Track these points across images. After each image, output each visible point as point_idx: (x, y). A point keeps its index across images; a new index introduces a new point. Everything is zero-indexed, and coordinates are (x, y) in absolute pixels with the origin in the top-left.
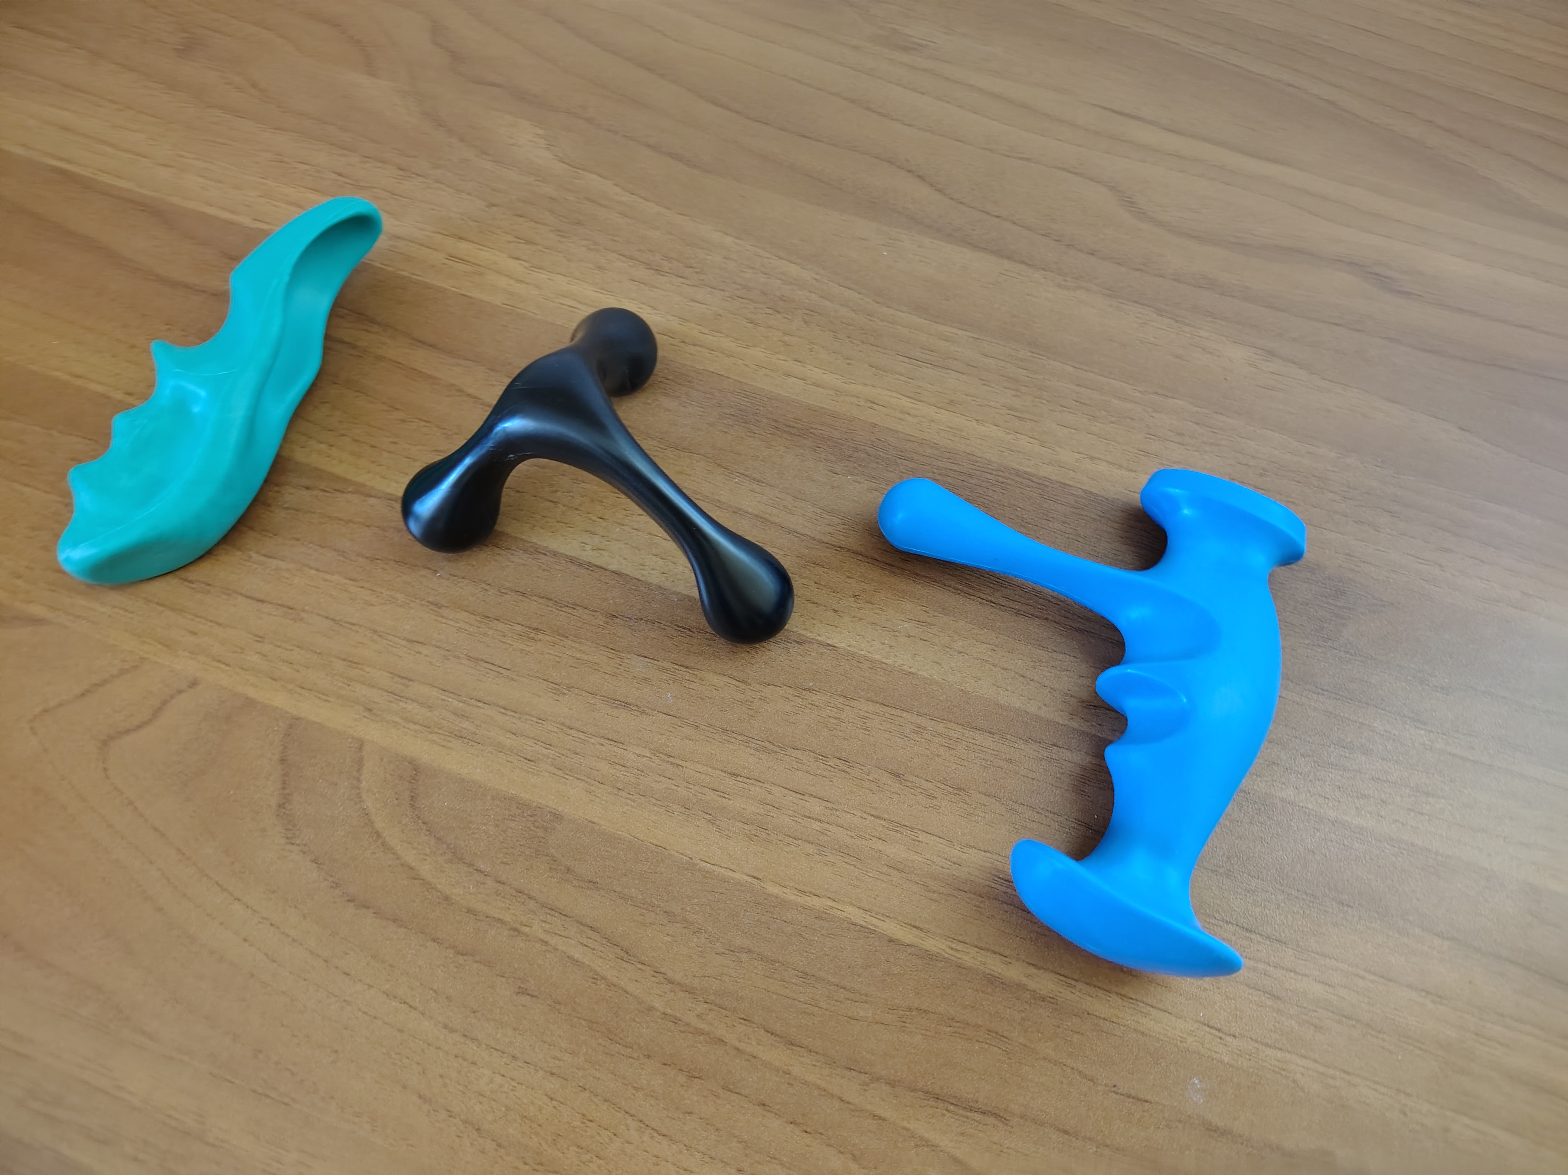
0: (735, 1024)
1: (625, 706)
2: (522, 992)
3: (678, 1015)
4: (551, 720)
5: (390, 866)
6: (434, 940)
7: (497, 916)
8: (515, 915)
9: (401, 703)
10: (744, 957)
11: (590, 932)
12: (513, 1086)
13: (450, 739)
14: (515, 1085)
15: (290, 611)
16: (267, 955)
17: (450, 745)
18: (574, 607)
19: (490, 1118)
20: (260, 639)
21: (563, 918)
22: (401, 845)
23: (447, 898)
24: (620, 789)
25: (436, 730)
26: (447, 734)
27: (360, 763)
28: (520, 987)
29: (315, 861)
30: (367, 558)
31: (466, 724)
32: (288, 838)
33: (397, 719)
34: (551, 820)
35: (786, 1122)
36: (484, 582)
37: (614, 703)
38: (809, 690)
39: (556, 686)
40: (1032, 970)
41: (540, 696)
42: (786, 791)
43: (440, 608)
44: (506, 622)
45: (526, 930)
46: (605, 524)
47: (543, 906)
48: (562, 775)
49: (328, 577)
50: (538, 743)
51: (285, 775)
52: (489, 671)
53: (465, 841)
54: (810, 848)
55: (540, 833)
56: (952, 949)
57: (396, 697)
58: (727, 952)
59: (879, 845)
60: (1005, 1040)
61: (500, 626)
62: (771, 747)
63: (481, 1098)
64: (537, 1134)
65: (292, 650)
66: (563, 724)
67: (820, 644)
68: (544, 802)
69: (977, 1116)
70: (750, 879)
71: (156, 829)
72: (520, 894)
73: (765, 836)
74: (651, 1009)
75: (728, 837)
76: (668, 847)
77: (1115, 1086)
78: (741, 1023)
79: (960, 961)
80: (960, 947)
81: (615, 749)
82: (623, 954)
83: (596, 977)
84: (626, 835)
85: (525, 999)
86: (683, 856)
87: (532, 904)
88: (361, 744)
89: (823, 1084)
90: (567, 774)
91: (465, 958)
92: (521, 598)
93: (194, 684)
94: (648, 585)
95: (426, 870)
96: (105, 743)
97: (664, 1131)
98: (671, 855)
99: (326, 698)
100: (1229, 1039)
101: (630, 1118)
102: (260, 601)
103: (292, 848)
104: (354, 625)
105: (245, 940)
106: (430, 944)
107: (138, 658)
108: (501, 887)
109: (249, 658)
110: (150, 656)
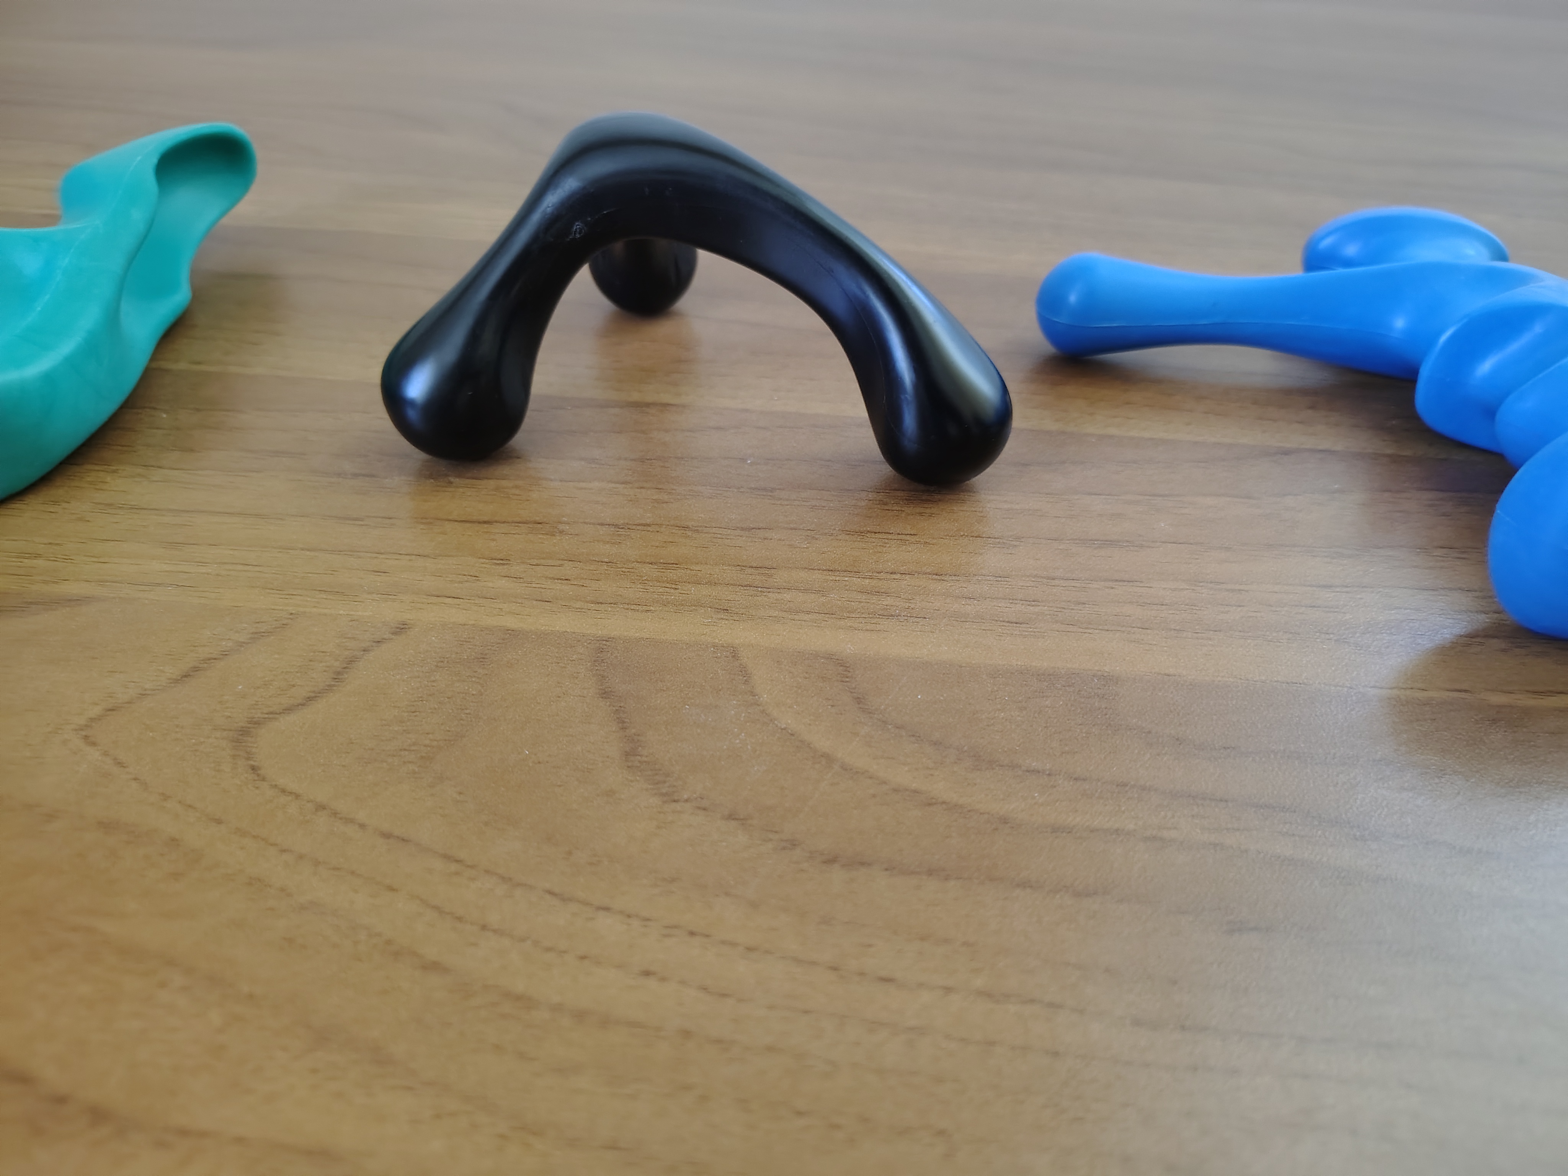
1: (1109, 545)
2: (1235, 928)
4: (1016, 575)
5: (874, 796)
6: (1022, 886)
7: (1109, 826)
8: (1137, 818)
9: (770, 595)
11: (1281, 815)
13: (875, 621)
17: (879, 627)
20: (503, 561)
21: (1221, 804)
22: (878, 764)
23: (1004, 820)
24: (1178, 631)
25: (846, 614)
27: (745, 673)
28: (1227, 922)
29: (732, 818)
31: (889, 601)
32: (663, 795)
33: (776, 613)
34: (1103, 685)
37: (1095, 544)
39: (997, 540)
41: (980, 554)
43: (770, 492)
45: (1173, 834)
47: (1175, 795)
48: (1078, 630)
49: (583, 485)
50: (1014, 602)
51: (617, 712)
52: (886, 540)
53: (983, 738)
55: (1098, 703)
57: (759, 589)
65: (561, 565)
66: (1036, 576)
68: (1076, 667)
71: (387, 836)
72: (1125, 788)
76: (1307, 682)
81: (1134, 589)
84: (1231, 680)
85: (1251, 939)
86: (1338, 688)
87: (1155, 798)
88: (732, 651)
90: (1086, 628)
93: (402, 629)
95: (941, 789)
96: (244, 732)
98: (1320, 690)
99: (645, 608)
102: (485, 522)
103: (678, 807)
104: (649, 525)
105: (647, 974)
106: (1021, 893)
107: (284, 615)
108: (1086, 786)
109: (490, 585)
110: (308, 610)
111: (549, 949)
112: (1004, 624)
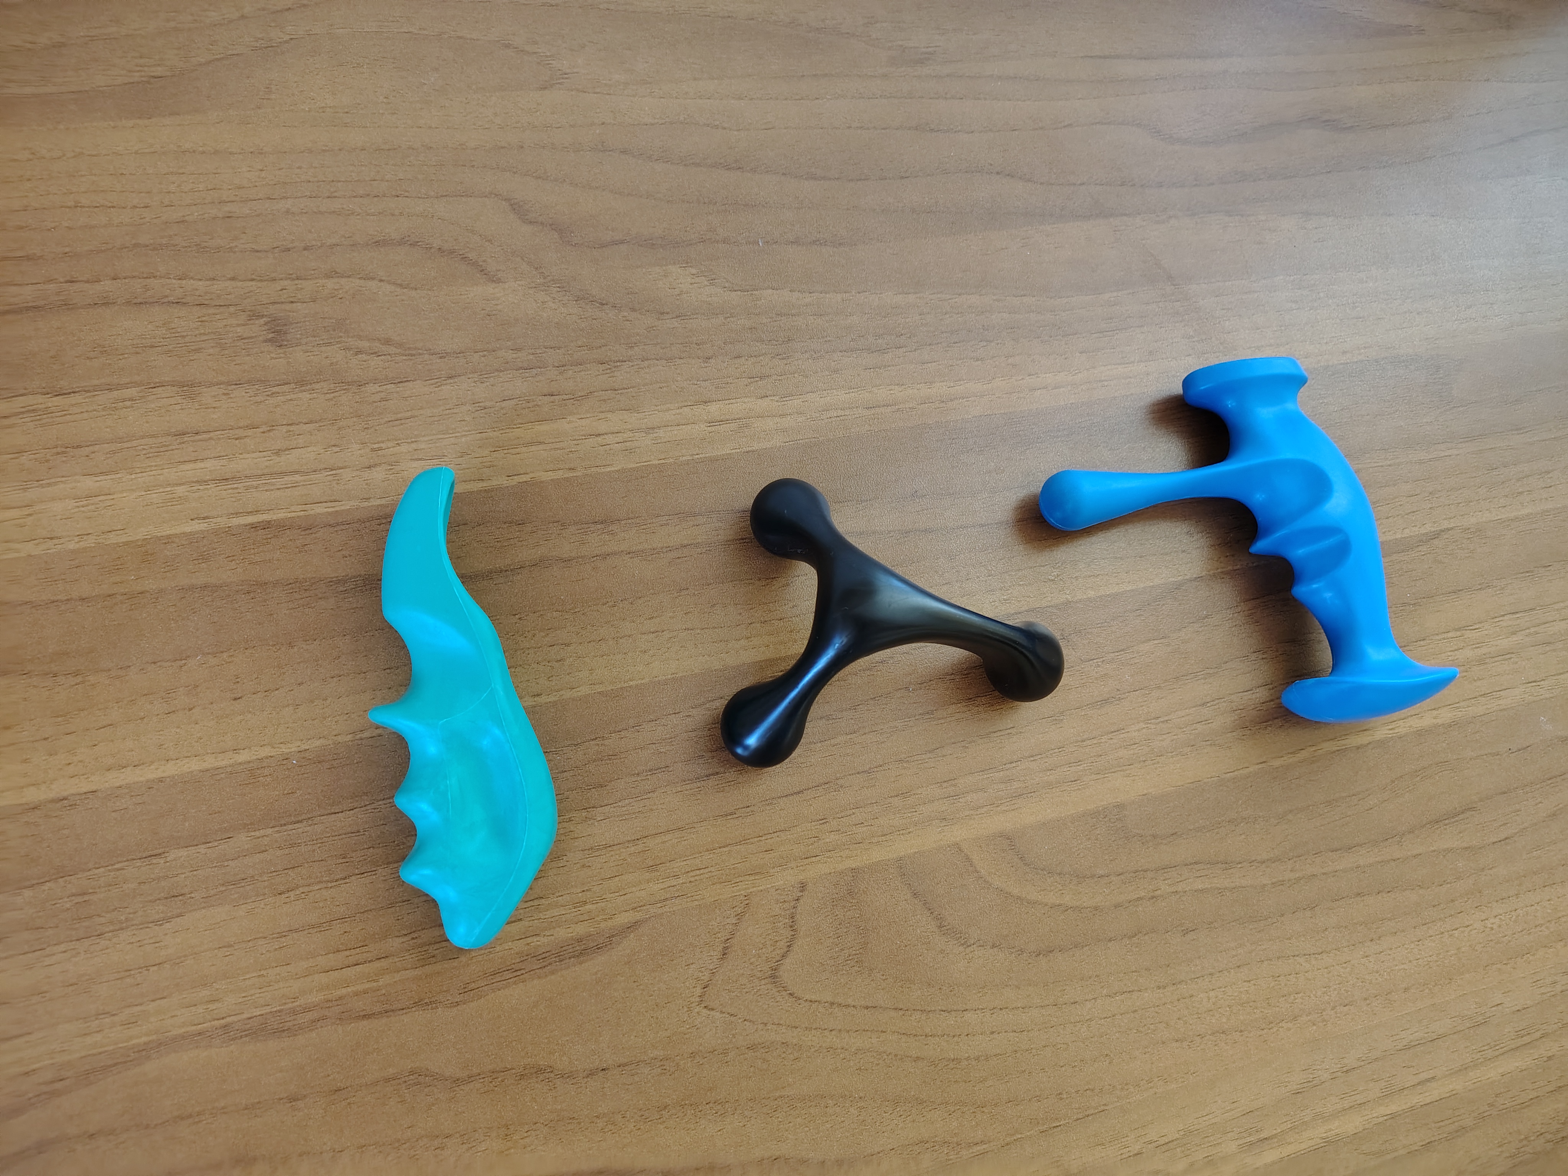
0: (1314, 860)
1: (1106, 703)
2: (1186, 932)
3: (1281, 879)
4: (1067, 744)
5: (1044, 914)
6: (1110, 940)
7: (1134, 897)
8: (1144, 888)
9: (961, 800)
10: (1290, 817)
11: (1196, 867)
12: (1223, 991)
13: (1013, 802)
14: (1223, 990)
15: (827, 786)
16: (1014, 1031)
17: (1017, 806)
19: (1224, 1020)
20: (824, 820)
21: (1175, 869)
22: (1041, 895)
23: (1096, 908)
24: (1144, 761)
25: (999, 802)
26: (1008, 800)
27: (969, 859)
28: (1182, 931)
29: (993, 946)
31: (1016, 785)
32: (962, 945)
33: (967, 813)
34: (1118, 812)
35: (1376, 895)
43: (931, 713)
45: (1159, 892)
47: (1157, 870)
48: (1103, 776)
49: (833, 741)
50: (1071, 765)
51: (925, 904)
52: (1002, 737)
53: (1077, 864)
55: (1119, 824)
57: (954, 798)
58: (1279, 821)
60: (1447, 763)
62: (1211, 671)
63: (1211, 1013)
64: (1256, 1008)
65: (854, 813)
66: (1077, 741)
67: (1190, 580)
68: (1105, 803)
69: (1461, 816)
70: (1260, 766)
71: (867, 1008)
72: (1137, 873)
74: (1264, 886)
76: (1200, 779)
77: (1510, 749)
78: (1316, 858)
81: (1122, 736)
82: (1225, 866)
83: (1221, 891)
84: (1170, 789)
85: (1191, 936)
86: (1213, 779)
87: (1149, 874)
88: (957, 847)
89: (1378, 859)
90: (1105, 774)
91: (1137, 937)
93: (803, 887)
95: (1068, 900)
96: (773, 976)
97: (1320, 950)
98: (1205, 783)
99: (908, 831)
100: (1542, 683)
101: (1297, 958)
103: (971, 949)
104: (882, 765)
105: (992, 1033)
106: (1110, 944)
107: (742, 898)
108: (1122, 877)
109: (827, 840)
110: (751, 890)
112: (1070, 783)
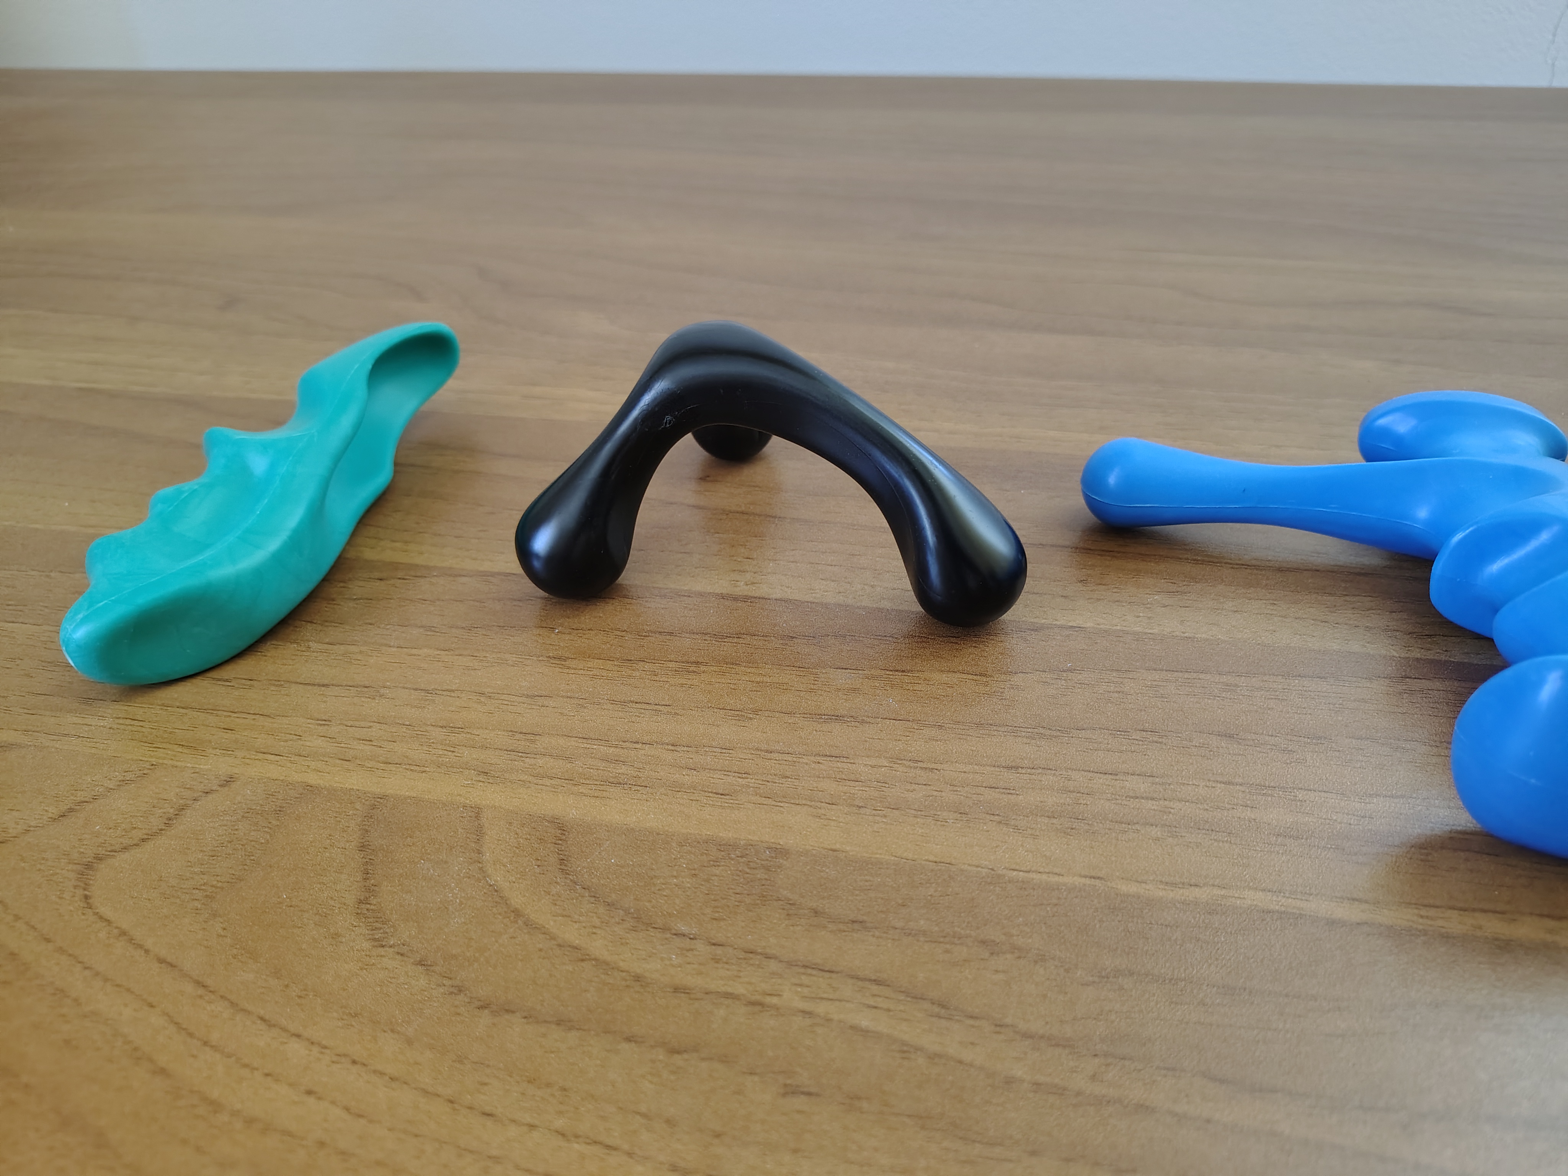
0: (1154, 1078)
1: (837, 719)
2: (790, 1091)
3: (1058, 1082)
4: (740, 748)
5: (541, 950)
6: (628, 1040)
7: (723, 989)
8: (750, 983)
9: (527, 760)
11: (875, 988)
13: (604, 788)
15: (366, 689)
16: (347, 1109)
17: (606, 794)
18: (740, 636)
20: (325, 722)
21: (827, 975)
22: (555, 921)
23: (638, 978)
24: (860, 807)
25: (583, 781)
26: (597, 783)
27: (479, 833)
28: (785, 1085)
29: (420, 963)
30: (463, 628)
31: (623, 769)
32: (375, 940)
33: (525, 779)
34: (772, 857)
36: (618, 630)
37: (822, 718)
38: (1070, 670)
39: (738, 713)
40: (1551, 923)
41: (718, 726)
42: (1090, 774)
43: (565, 660)
44: (653, 661)
45: (774, 1000)
46: (755, 562)
47: (790, 964)
48: (774, 803)
49: (414, 651)
50: (729, 774)
51: (366, 863)
52: (641, 711)
53: (650, 901)
54: (1155, 832)
55: (760, 874)
56: (1422, 917)
57: (520, 754)
58: (1097, 979)
59: (1249, 814)
61: (647, 666)
62: (1048, 732)
65: (370, 727)
66: (757, 749)
67: (1061, 627)
68: (756, 838)
70: (1088, 881)
71: (161, 961)
72: (751, 955)
73: (1087, 827)
74: (1009, 1081)
75: (1035, 837)
76: (953, 861)
78: (1165, 1076)
79: (1444, 930)
80: (1432, 912)
81: (840, 765)
82: (936, 1009)
83: (906, 1050)
84: (887, 857)
85: (799, 1102)
86: (979, 869)
87: (773, 965)
88: (477, 812)
89: (1336, 1139)
90: (779, 802)
91: (685, 1056)
92: (668, 637)
93: (229, 781)
94: (825, 606)
95: (598, 947)
96: (89, 866)
98: (962, 870)
99: (422, 769)
102: (323, 686)
103: (383, 951)
104: (453, 691)
105: (309, 1093)
106: (625, 1046)
107: (147, 765)
108: (719, 951)
109: (308, 744)
110: (165, 762)
111: (246, 1066)
112: (711, 795)
